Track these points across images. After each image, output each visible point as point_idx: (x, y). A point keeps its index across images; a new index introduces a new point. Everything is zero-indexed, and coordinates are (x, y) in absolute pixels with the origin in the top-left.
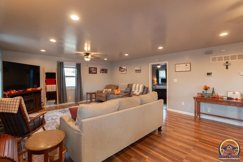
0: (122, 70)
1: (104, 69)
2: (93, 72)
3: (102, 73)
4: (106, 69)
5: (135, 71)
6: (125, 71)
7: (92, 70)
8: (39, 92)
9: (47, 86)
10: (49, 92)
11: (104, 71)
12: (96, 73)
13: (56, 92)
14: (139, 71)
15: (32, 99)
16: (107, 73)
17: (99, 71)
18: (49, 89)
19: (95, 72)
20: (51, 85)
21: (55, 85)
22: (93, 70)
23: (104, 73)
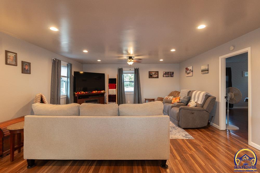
0: (188, 71)
1: (168, 72)
2: (153, 76)
3: (166, 77)
4: (170, 72)
5: (202, 71)
6: (191, 72)
7: (152, 74)
8: (103, 94)
9: (109, 90)
10: (110, 95)
11: (169, 74)
12: (158, 78)
13: (116, 95)
14: (206, 71)
15: (97, 99)
16: (173, 77)
17: (161, 74)
18: (110, 93)
19: (156, 76)
20: (112, 89)
21: (115, 90)
22: (154, 74)
23: (168, 77)
